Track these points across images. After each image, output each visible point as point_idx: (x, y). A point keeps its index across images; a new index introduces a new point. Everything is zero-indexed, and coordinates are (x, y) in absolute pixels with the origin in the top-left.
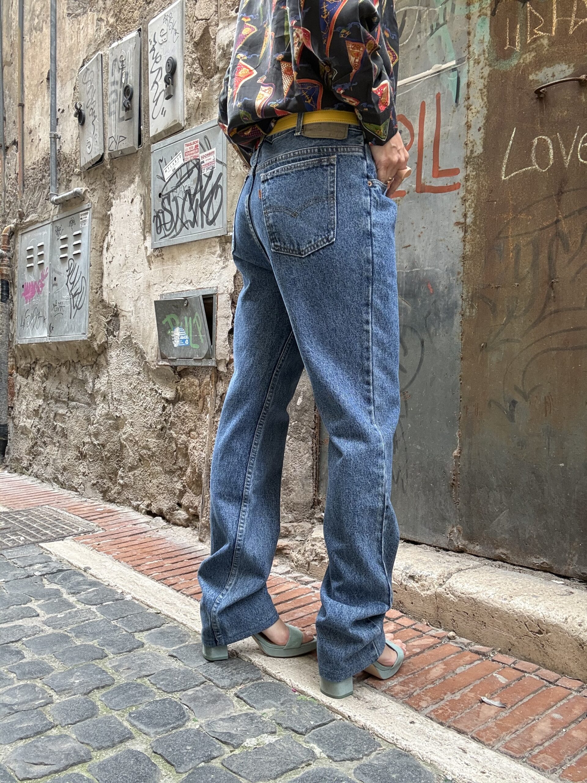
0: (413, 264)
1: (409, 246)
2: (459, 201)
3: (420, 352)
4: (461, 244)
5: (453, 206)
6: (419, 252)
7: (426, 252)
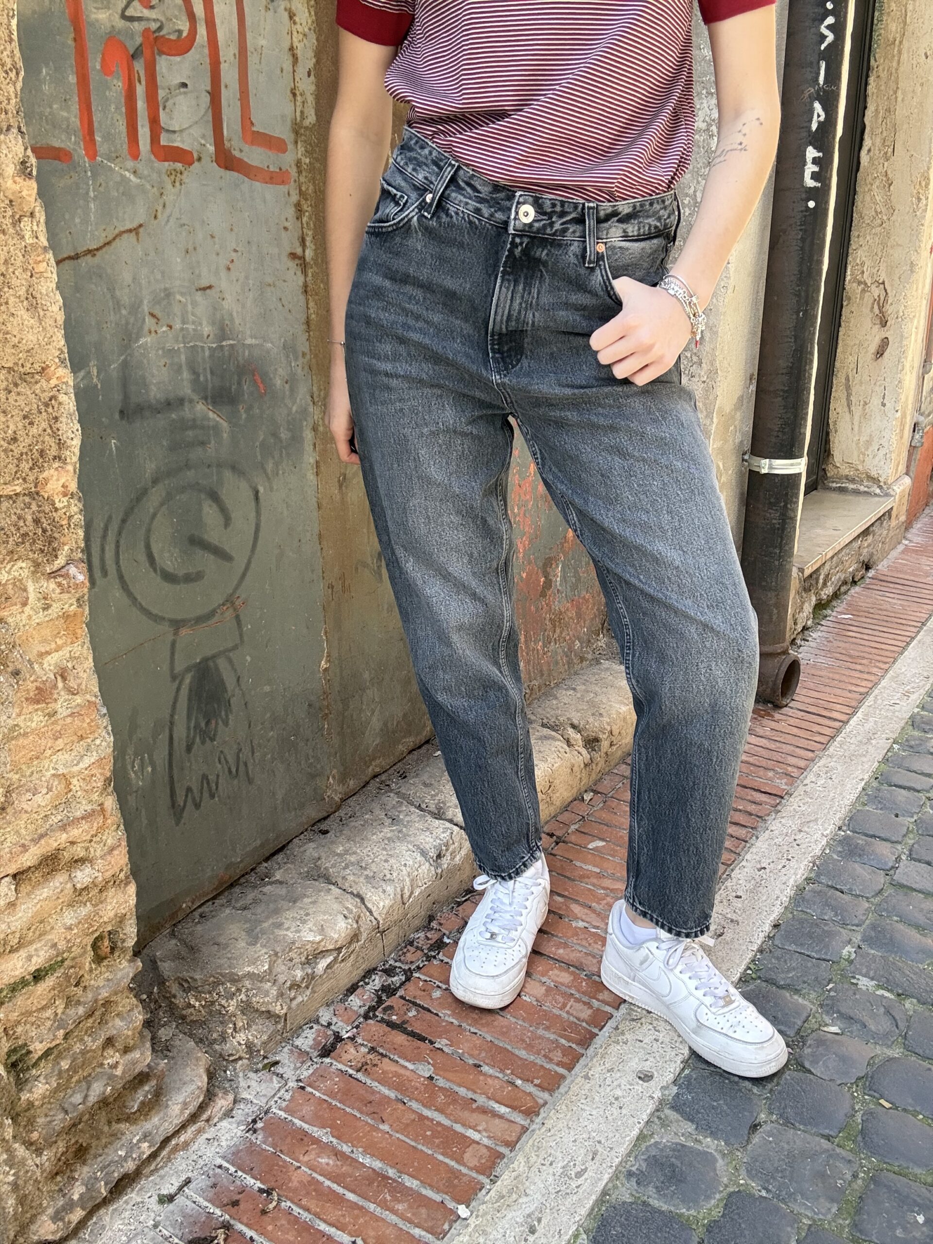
0: (222, 329)
1: (210, 287)
2: (291, 212)
3: (253, 515)
4: (302, 298)
5: (283, 219)
6: (229, 304)
7: (243, 306)
